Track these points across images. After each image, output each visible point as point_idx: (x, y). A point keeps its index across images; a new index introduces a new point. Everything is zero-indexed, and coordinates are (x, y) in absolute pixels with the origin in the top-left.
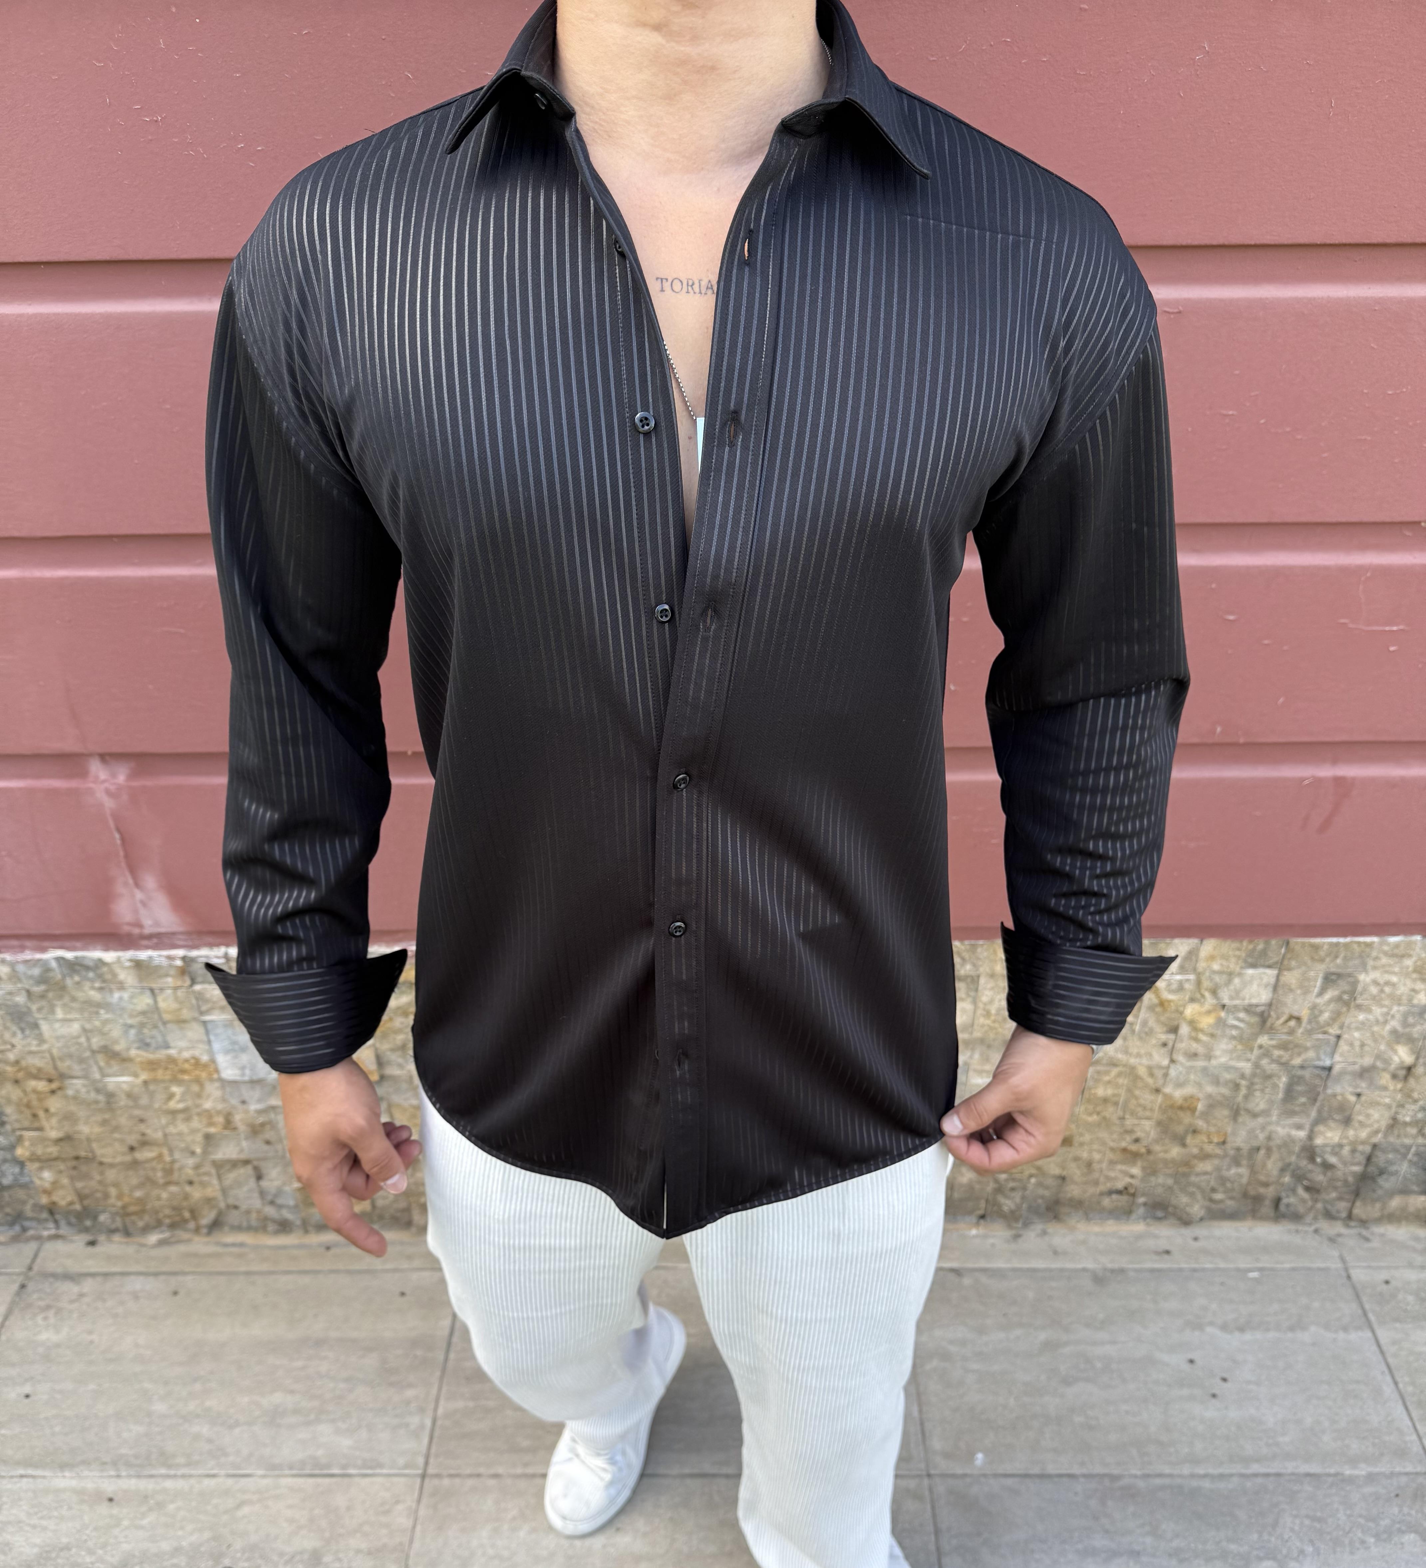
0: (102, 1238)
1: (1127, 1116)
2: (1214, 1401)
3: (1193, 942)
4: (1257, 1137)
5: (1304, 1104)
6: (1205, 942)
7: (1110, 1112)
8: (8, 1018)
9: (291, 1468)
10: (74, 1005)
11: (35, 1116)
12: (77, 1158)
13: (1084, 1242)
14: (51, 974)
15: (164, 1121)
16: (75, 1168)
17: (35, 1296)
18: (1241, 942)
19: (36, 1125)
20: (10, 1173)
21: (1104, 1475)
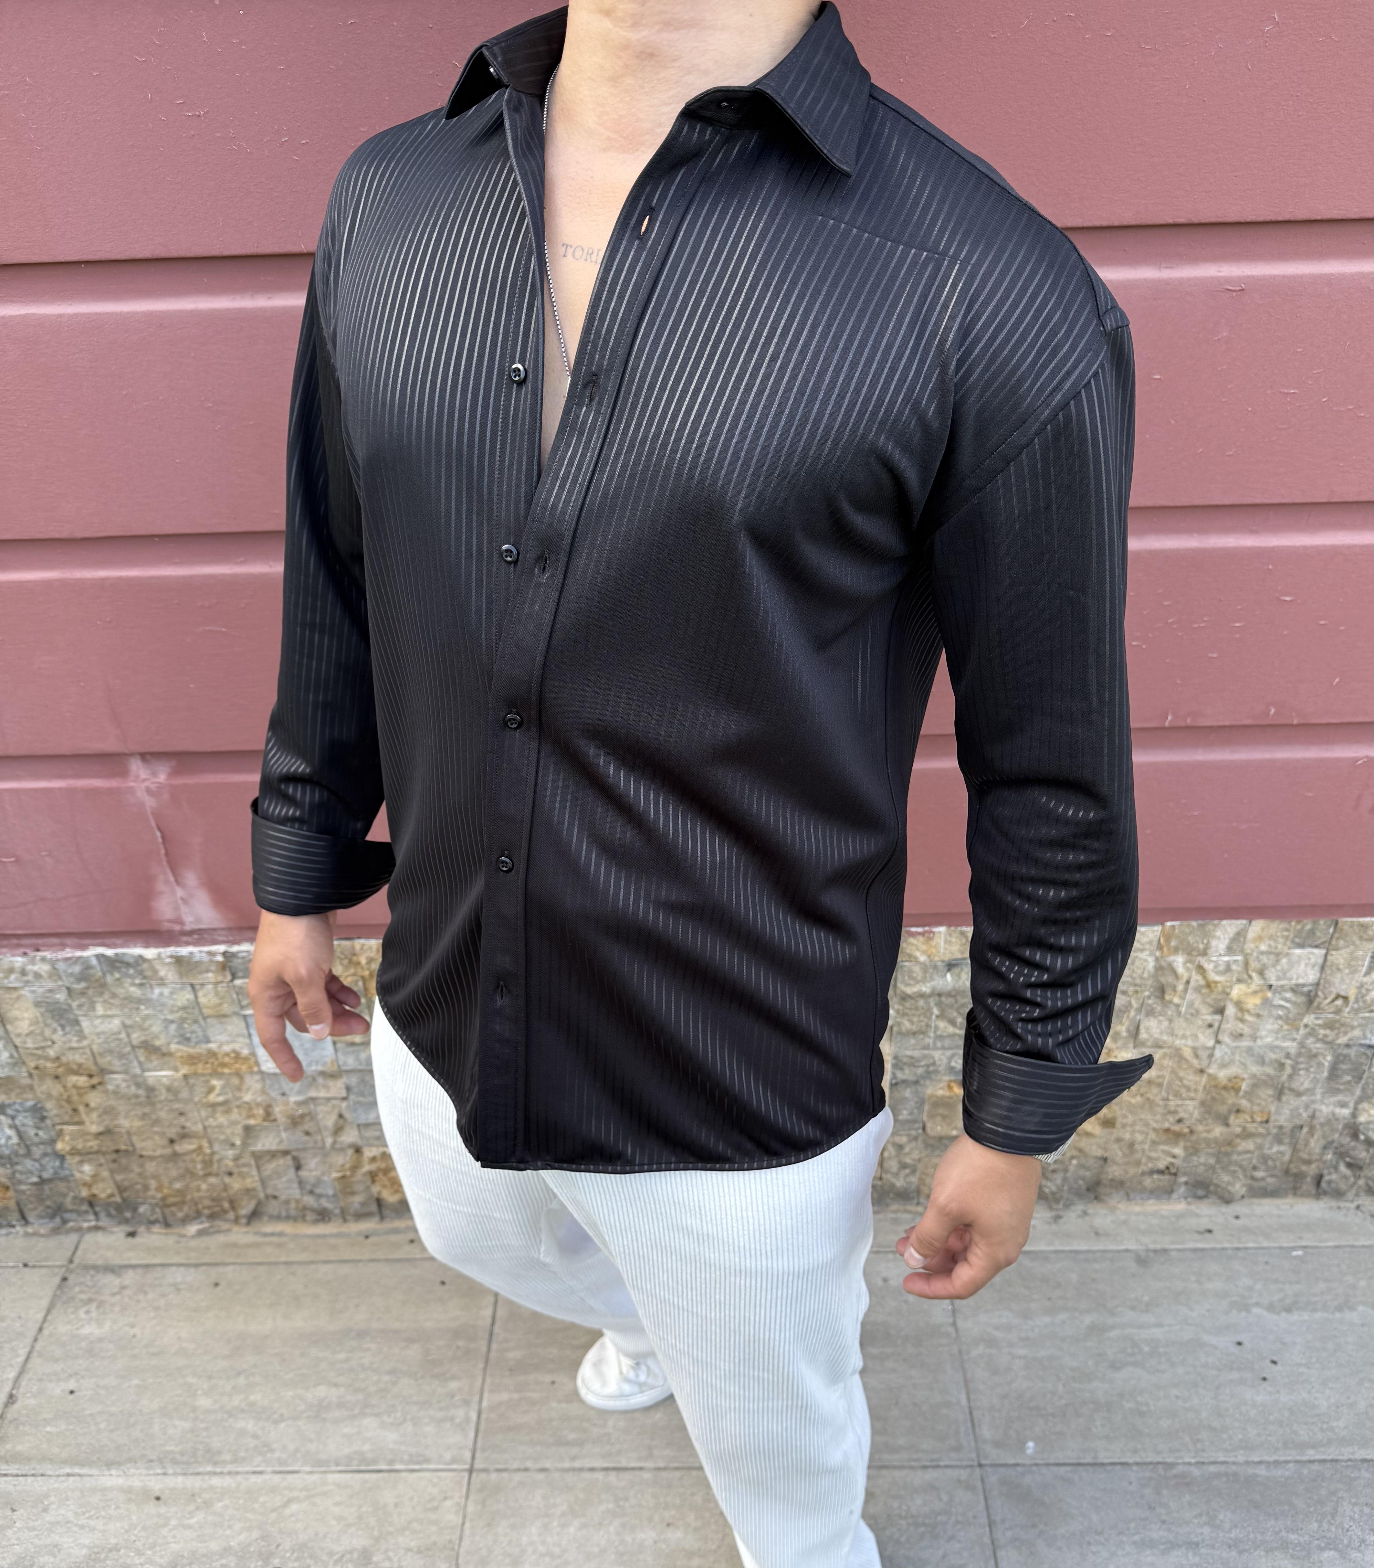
0: (142, 1229)
1: (1171, 1097)
2: (1265, 1384)
3: (1241, 923)
4: (1300, 1115)
5: (1349, 1082)
6: (1255, 923)
7: (1153, 1093)
8: (48, 1015)
9: (338, 1464)
10: (112, 1001)
11: (75, 1110)
12: (117, 1151)
13: (1125, 1222)
14: (91, 971)
15: (204, 1114)
16: (114, 1161)
17: (77, 1289)
18: (1291, 922)
19: (76, 1119)
20: (51, 1166)
21: (1158, 1463)
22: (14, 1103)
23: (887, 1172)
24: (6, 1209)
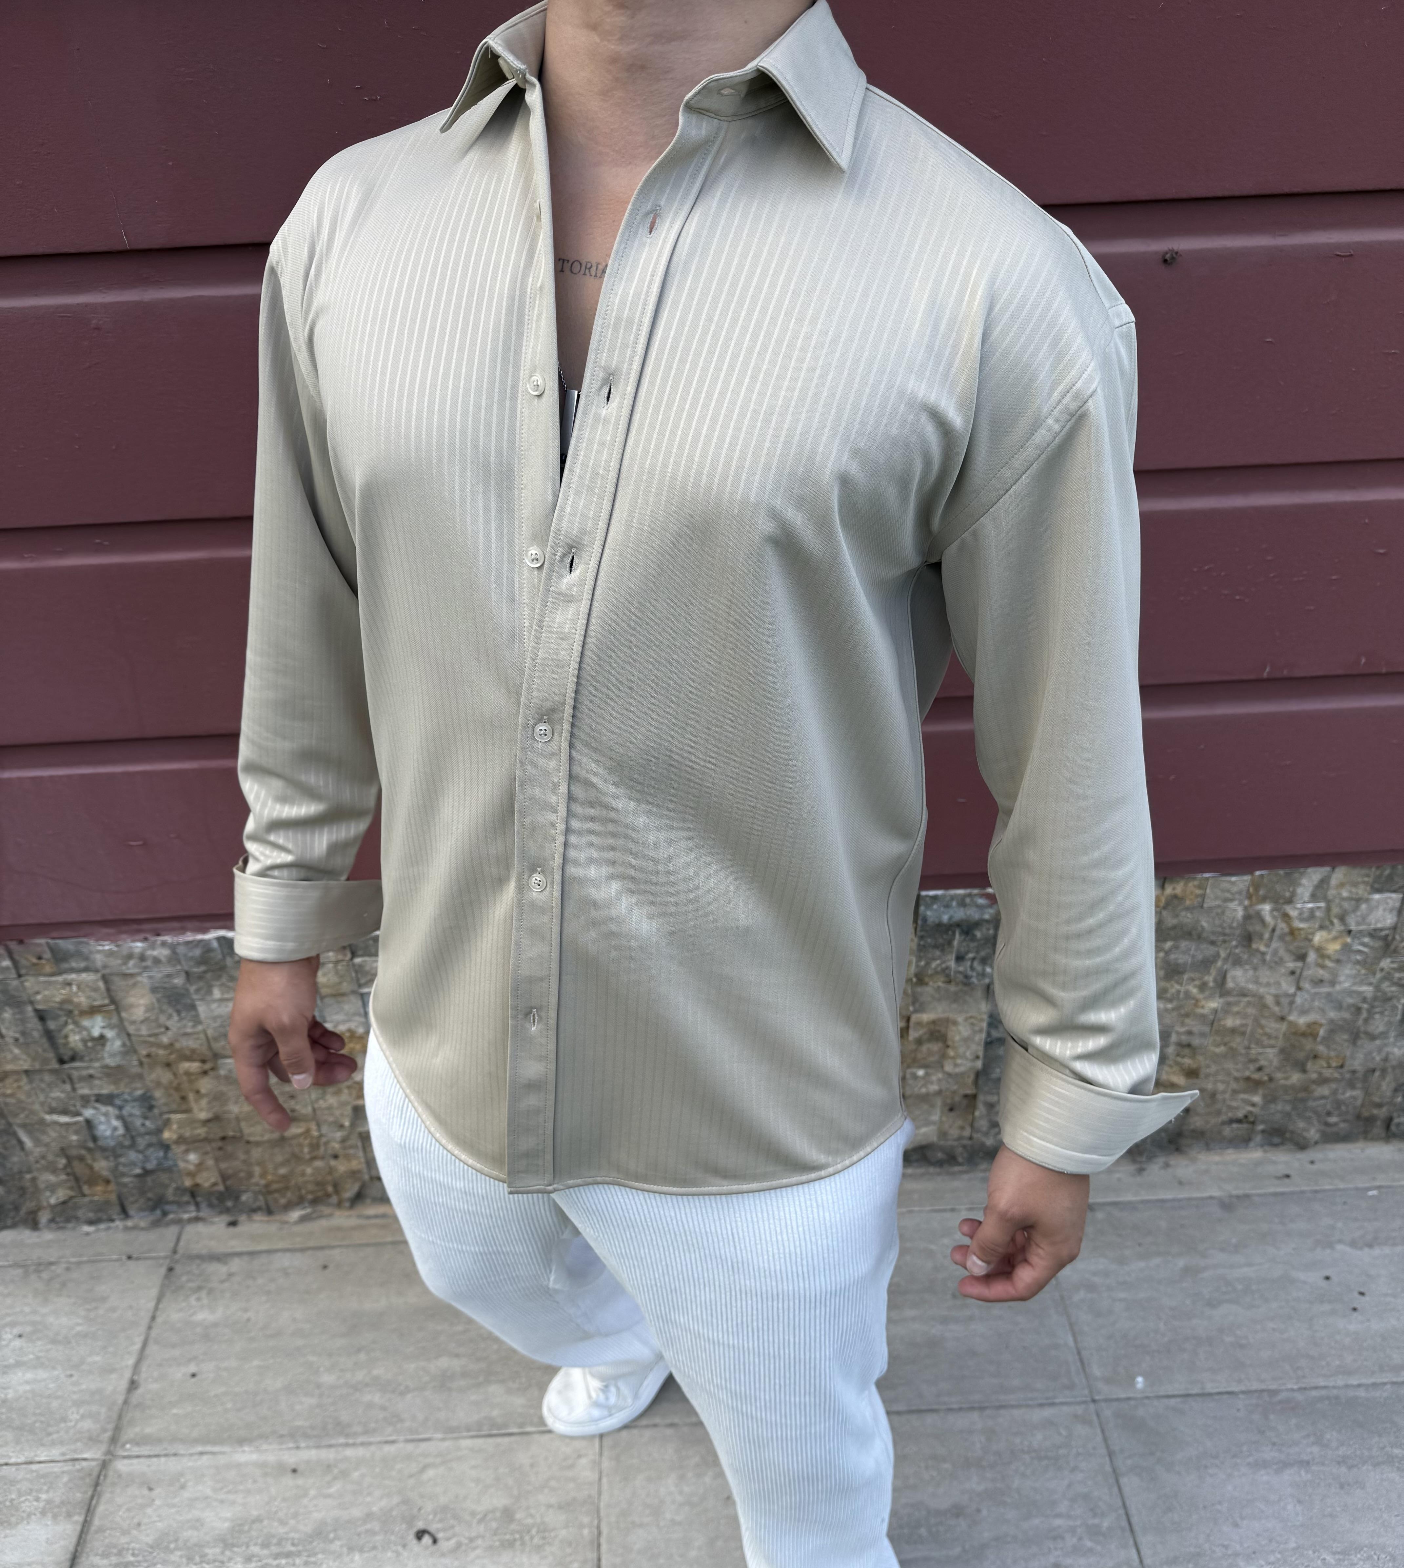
0: (243, 1218)
1: (1253, 1046)
2: (1355, 1314)
3: (1325, 870)
4: (1373, 1058)
6: (1337, 870)
7: (1237, 1042)
8: (165, 1000)
9: (469, 1430)
11: (184, 1098)
12: (223, 1138)
13: (1207, 1172)
16: (220, 1149)
17: (184, 1278)
18: (1371, 867)
19: (184, 1107)
20: (155, 1156)
21: (1263, 1391)
22: (123, 1093)
23: (978, 1131)
24: (107, 1203)
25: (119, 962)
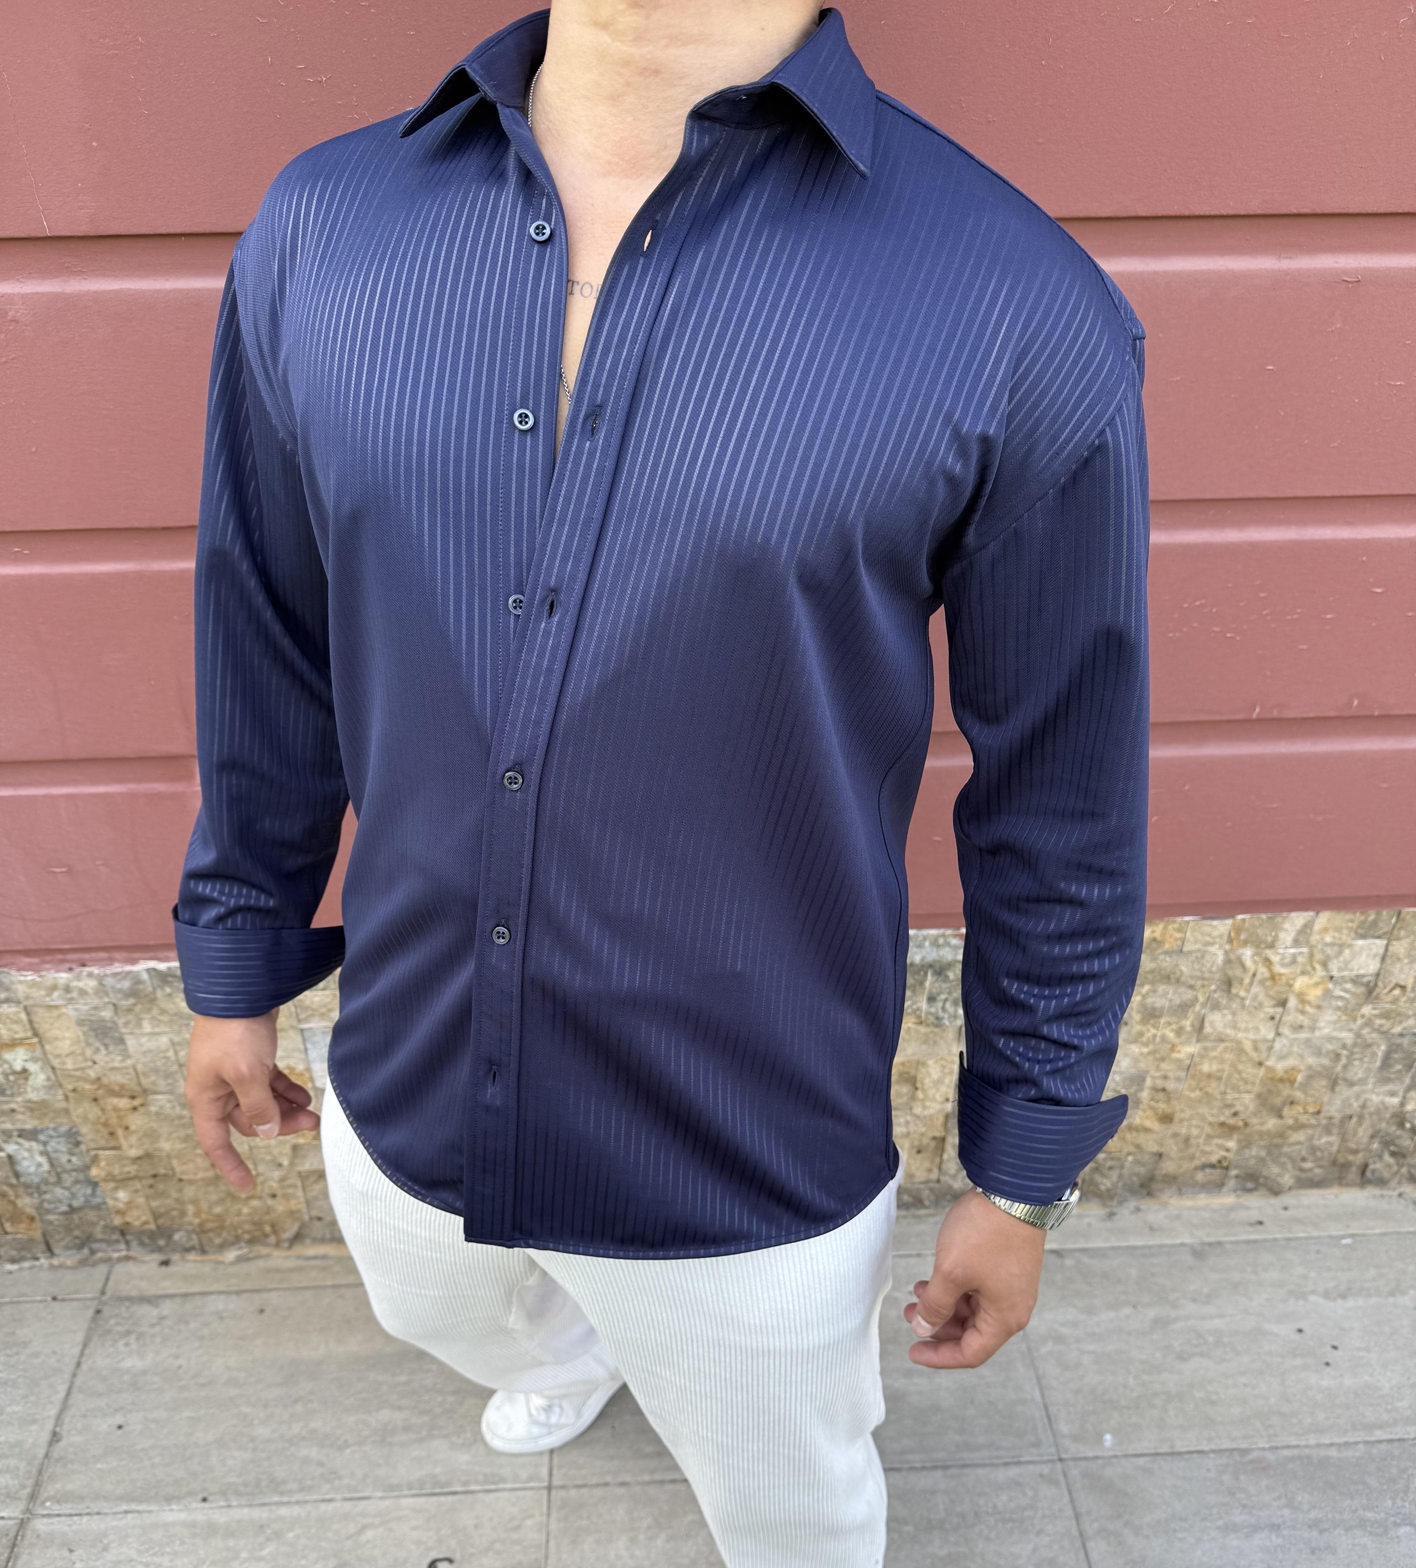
0: (175, 1257)
1: (1228, 1091)
2: (1328, 1369)
3: (1309, 915)
4: (1351, 1105)
5: (1400, 1071)
6: (1321, 915)
7: (1213, 1087)
8: (92, 1033)
10: (162, 1018)
11: (112, 1134)
12: (155, 1176)
13: (1178, 1217)
14: (141, 987)
16: (151, 1186)
17: (113, 1321)
18: (1355, 913)
19: (114, 1144)
20: (82, 1194)
21: (1234, 1450)
22: (48, 1128)
23: (945, 1174)
24: (31, 1240)
25: (43, 993)
